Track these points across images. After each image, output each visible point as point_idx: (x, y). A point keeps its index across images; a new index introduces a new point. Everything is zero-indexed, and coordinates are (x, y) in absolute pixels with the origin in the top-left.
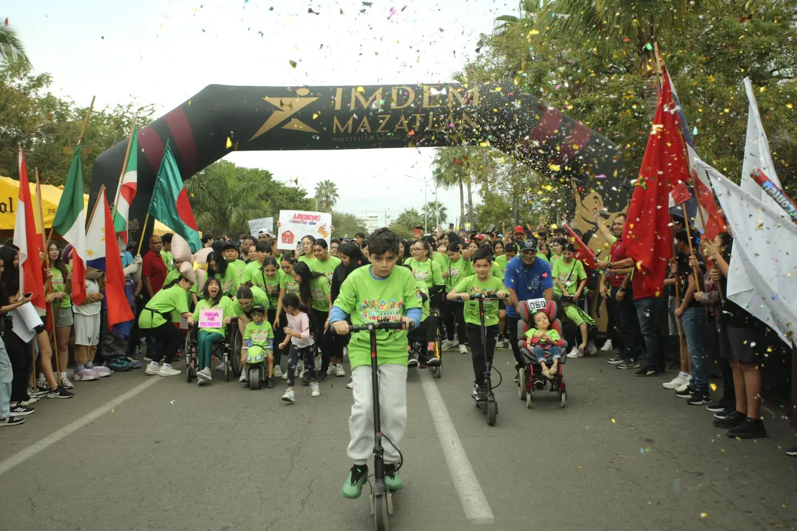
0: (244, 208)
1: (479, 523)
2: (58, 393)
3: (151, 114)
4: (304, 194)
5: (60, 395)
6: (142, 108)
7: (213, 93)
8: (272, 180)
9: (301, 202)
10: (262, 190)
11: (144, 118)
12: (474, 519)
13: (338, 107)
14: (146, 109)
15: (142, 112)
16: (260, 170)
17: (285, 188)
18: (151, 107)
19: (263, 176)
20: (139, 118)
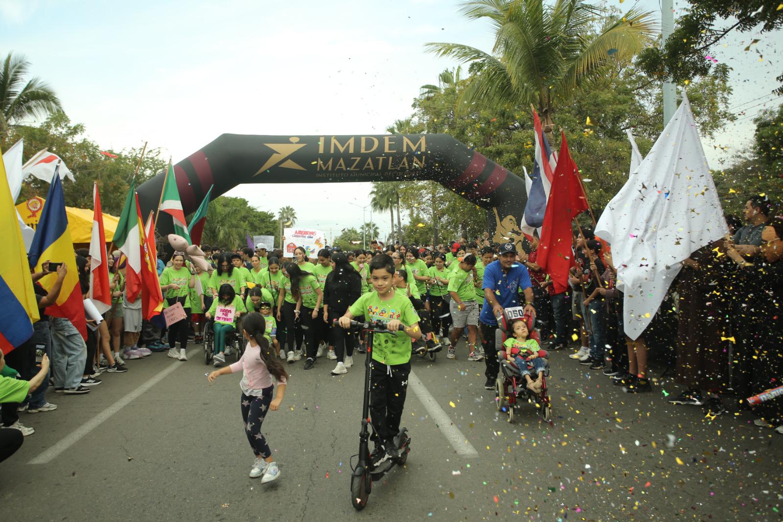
0: (229, 227)
1: (468, 457)
2: (116, 369)
3: (157, 155)
4: (272, 217)
5: (117, 370)
6: (151, 151)
7: (226, 140)
8: (248, 206)
9: (270, 223)
10: (243, 213)
11: (152, 158)
12: (463, 455)
13: (321, 151)
14: (153, 152)
15: (151, 153)
16: (239, 198)
17: (257, 212)
18: (158, 150)
19: (242, 203)
20: (148, 158)
